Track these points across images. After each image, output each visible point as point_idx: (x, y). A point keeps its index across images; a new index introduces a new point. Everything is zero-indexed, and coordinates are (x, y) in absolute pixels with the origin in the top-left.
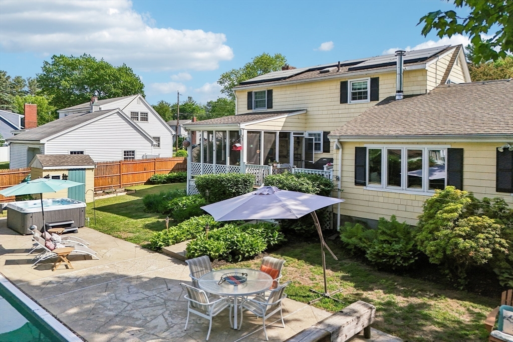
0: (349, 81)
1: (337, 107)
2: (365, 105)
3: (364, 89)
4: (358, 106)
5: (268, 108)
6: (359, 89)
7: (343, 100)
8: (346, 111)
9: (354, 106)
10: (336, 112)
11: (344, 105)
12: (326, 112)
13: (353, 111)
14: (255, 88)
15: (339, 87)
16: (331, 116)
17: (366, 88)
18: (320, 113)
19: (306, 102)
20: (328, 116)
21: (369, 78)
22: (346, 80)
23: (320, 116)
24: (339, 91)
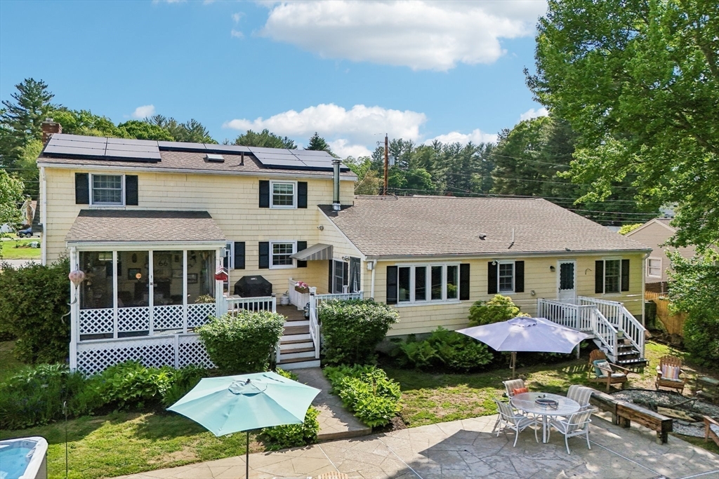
0: (271, 181)
1: (256, 212)
2: (291, 212)
3: (289, 192)
4: (281, 212)
5: (127, 204)
6: (282, 192)
7: (264, 203)
8: (267, 217)
9: (277, 212)
10: (254, 217)
11: (263, 210)
12: (238, 217)
13: (276, 217)
14: (91, 169)
15: (257, 186)
16: (246, 222)
17: (292, 192)
18: (229, 217)
19: (204, 200)
20: (241, 222)
21: (296, 182)
22: (267, 180)
23: (231, 222)
24: (257, 191)
